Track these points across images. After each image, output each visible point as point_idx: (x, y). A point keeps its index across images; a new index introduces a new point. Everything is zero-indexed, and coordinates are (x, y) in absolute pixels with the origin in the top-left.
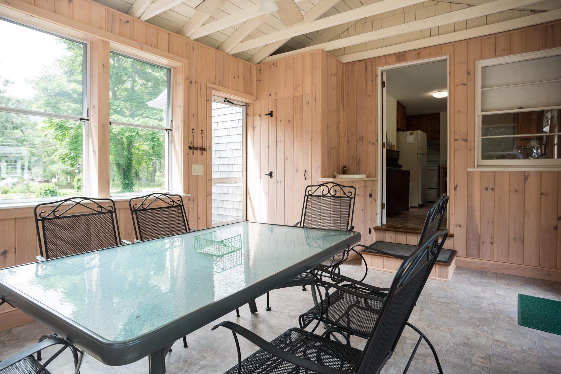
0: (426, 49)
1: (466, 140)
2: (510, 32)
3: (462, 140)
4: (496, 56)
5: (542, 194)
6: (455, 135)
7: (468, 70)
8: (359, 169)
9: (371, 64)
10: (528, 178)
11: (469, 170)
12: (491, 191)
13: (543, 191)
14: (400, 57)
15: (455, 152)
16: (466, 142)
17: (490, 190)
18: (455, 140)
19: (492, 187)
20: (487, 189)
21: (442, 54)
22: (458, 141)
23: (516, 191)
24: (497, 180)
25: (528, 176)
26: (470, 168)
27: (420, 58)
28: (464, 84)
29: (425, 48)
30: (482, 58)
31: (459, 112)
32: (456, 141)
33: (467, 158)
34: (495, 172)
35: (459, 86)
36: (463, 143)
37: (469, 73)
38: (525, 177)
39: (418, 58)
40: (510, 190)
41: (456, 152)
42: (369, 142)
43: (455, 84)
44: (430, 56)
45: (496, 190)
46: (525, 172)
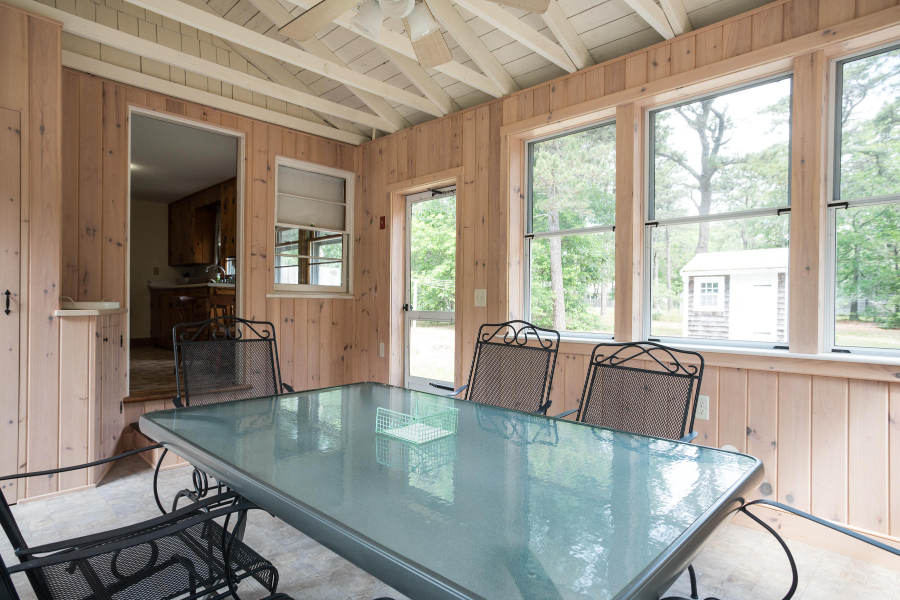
0: (216, 111)
1: (265, 257)
2: (311, 136)
3: (260, 255)
4: (296, 157)
5: (333, 323)
6: (252, 247)
7: (268, 163)
8: (86, 292)
9: (116, 93)
10: (322, 307)
11: (268, 296)
12: (291, 322)
13: (334, 321)
14: (174, 104)
15: (251, 271)
16: (264, 259)
17: (289, 321)
18: (252, 254)
19: (291, 318)
20: (286, 320)
21: (236, 128)
22: (256, 256)
23: (313, 322)
24: (296, 310)
25: (323, 304)
26: (269, 294)
27: (206, 120)
28: (263, 181)
29: (215, 109)
30: (282, 154)
31: (257, 217)
32: (253, 256)
33: (266, 279)
34: (294, 299)
35: (258, 181)
36: (262, 259)
37: (269, 169)
38: (320, 306)
39: (204, 120)
40: (308, 321)
41: (253, 272)
42: (110, 240)
43: (252, 178)
44: (221, 124)
45: (296, 322)
46: (320, 299)
